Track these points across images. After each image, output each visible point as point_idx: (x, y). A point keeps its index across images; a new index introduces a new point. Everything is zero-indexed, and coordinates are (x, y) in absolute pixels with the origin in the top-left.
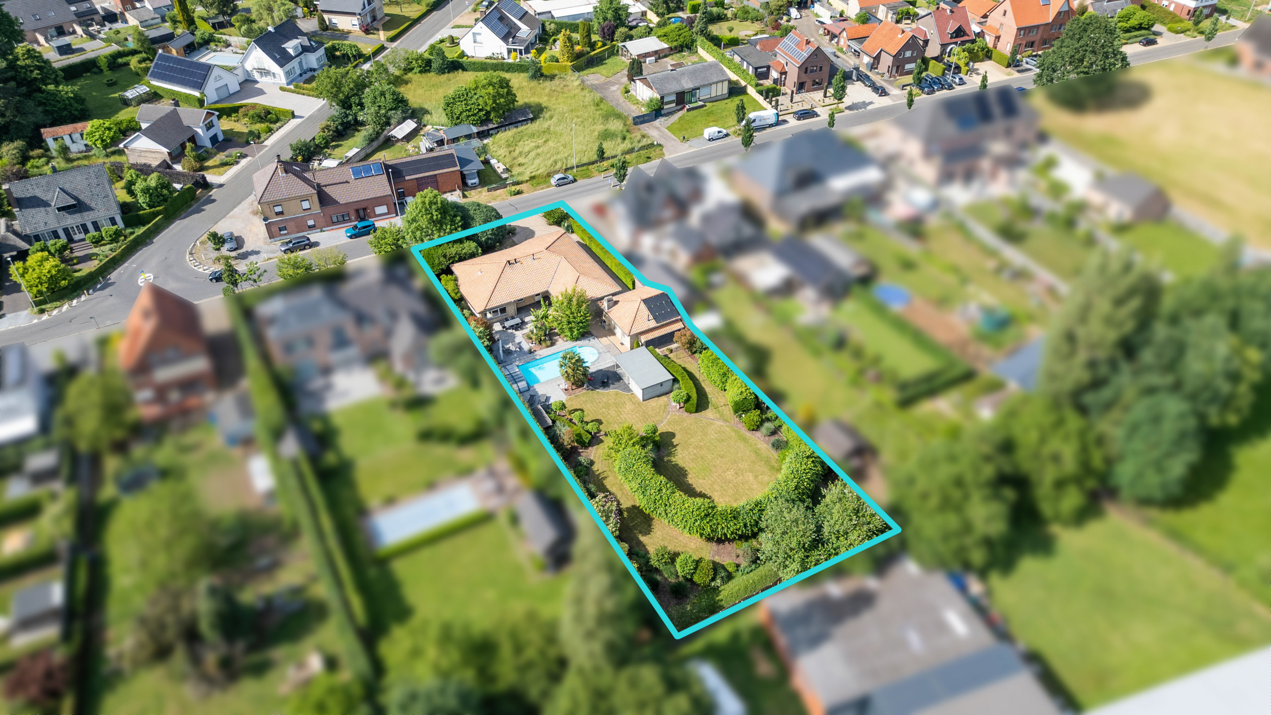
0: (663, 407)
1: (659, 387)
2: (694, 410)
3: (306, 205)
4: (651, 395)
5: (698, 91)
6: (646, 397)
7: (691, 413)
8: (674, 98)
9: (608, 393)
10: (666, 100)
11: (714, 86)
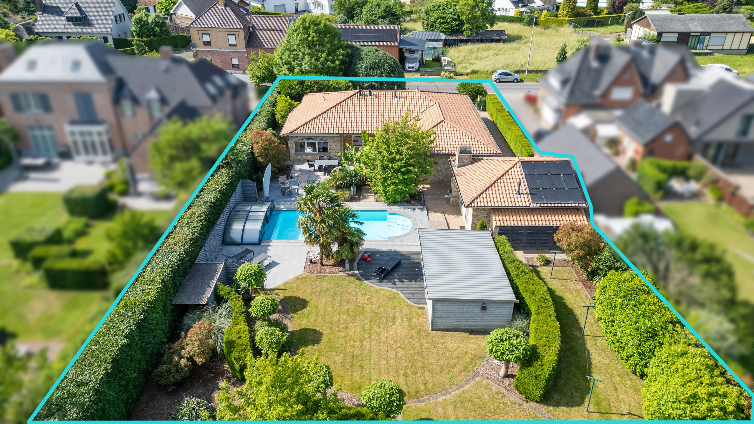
0: (467, 359)
1: (477, 311)
2: (537, 395)
3: (232, 40)
4: (451, 322)
5: (708, 37)
6: (440, 323)
7: (529, 398)
8: (674, 38)
9: (377, 291)
10: (663, 39)
11: (730, 37)
